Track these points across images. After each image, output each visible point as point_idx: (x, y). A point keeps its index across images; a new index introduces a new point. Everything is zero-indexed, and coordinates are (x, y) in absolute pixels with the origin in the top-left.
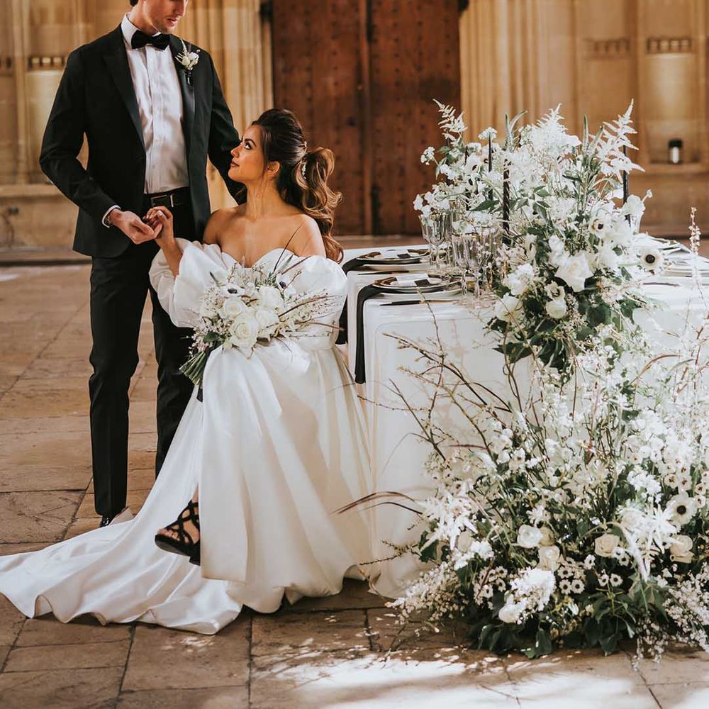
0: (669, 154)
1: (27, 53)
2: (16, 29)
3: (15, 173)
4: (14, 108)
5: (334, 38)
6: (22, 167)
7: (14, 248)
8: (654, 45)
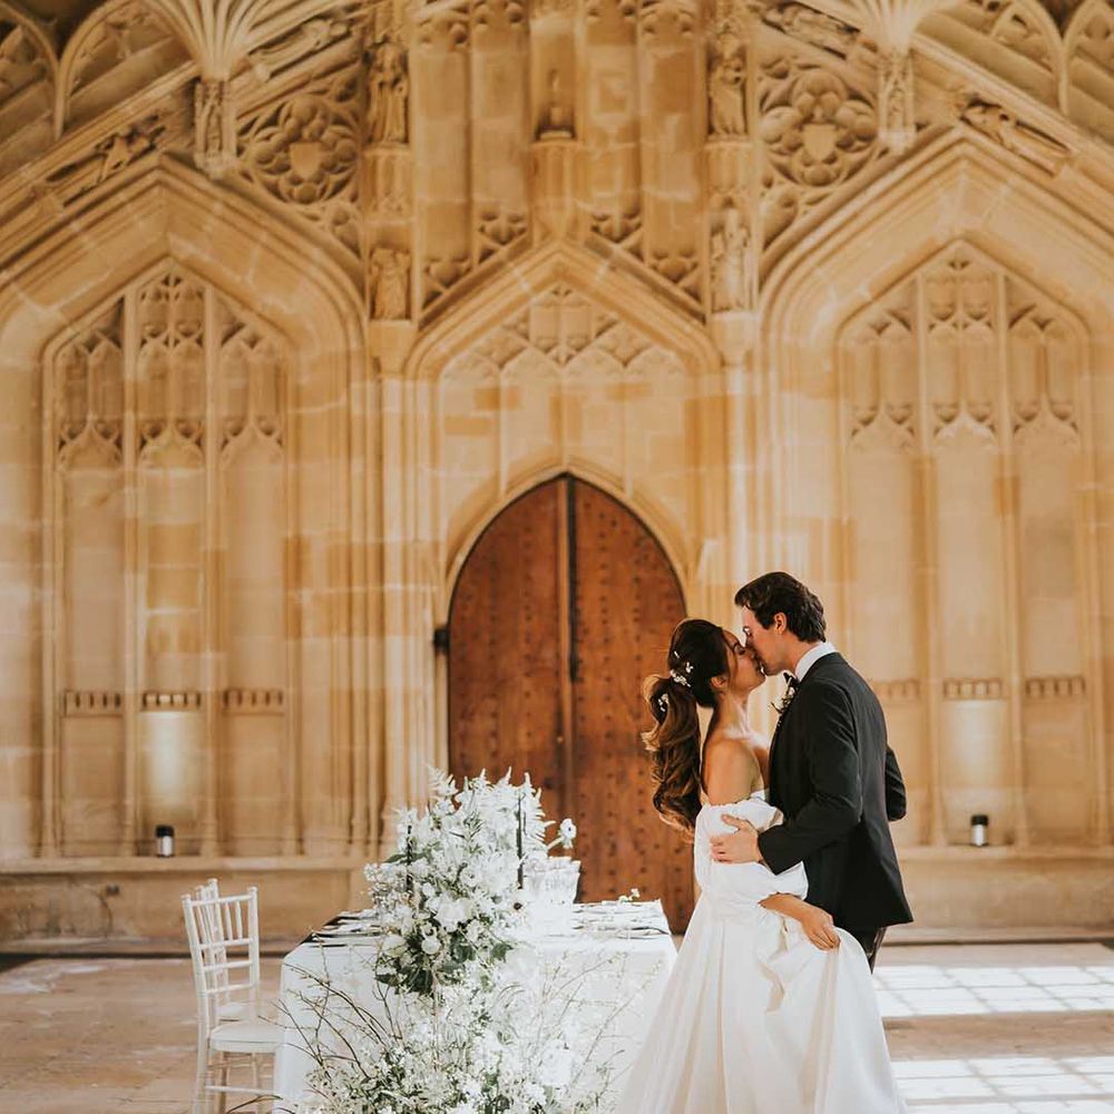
0: (971, 833)
1: (142, 688)
2: (128, 657)
3: (118, 842)
4: (121, 758)
5: (527, 675)
6: (129, 835)
7: (112, 938)
8: (952, 689)
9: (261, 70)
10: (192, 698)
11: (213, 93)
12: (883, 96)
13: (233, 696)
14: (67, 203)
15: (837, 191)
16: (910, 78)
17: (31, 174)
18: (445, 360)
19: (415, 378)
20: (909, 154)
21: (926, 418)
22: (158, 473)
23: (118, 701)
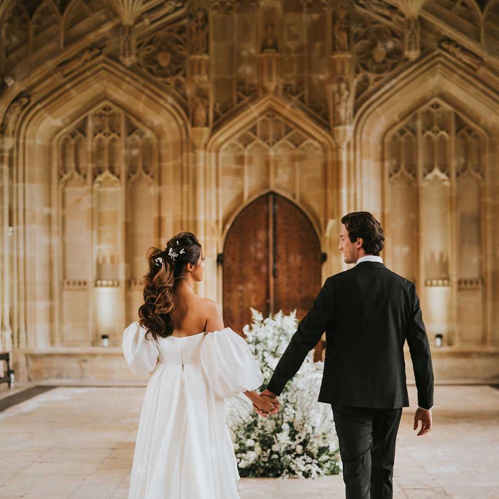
0: (435, 341)
1: (95, 278)
2: (89, 266)
3: (86, 341)
5: (255, 275)
8: (429, 282)
9: (147, 21)
10: (116, 283)
11: (127, 30)
12: (407, 36)
13: (133, 282)
14: (65, 76)
15: (386, 75)
16: (419, 29)
17: (51, 64)
18: (222, 144)
19: (210, 151)
20: (417, 61)
21: (421, 171)
22: (102, 189)
23: (85, 283)
